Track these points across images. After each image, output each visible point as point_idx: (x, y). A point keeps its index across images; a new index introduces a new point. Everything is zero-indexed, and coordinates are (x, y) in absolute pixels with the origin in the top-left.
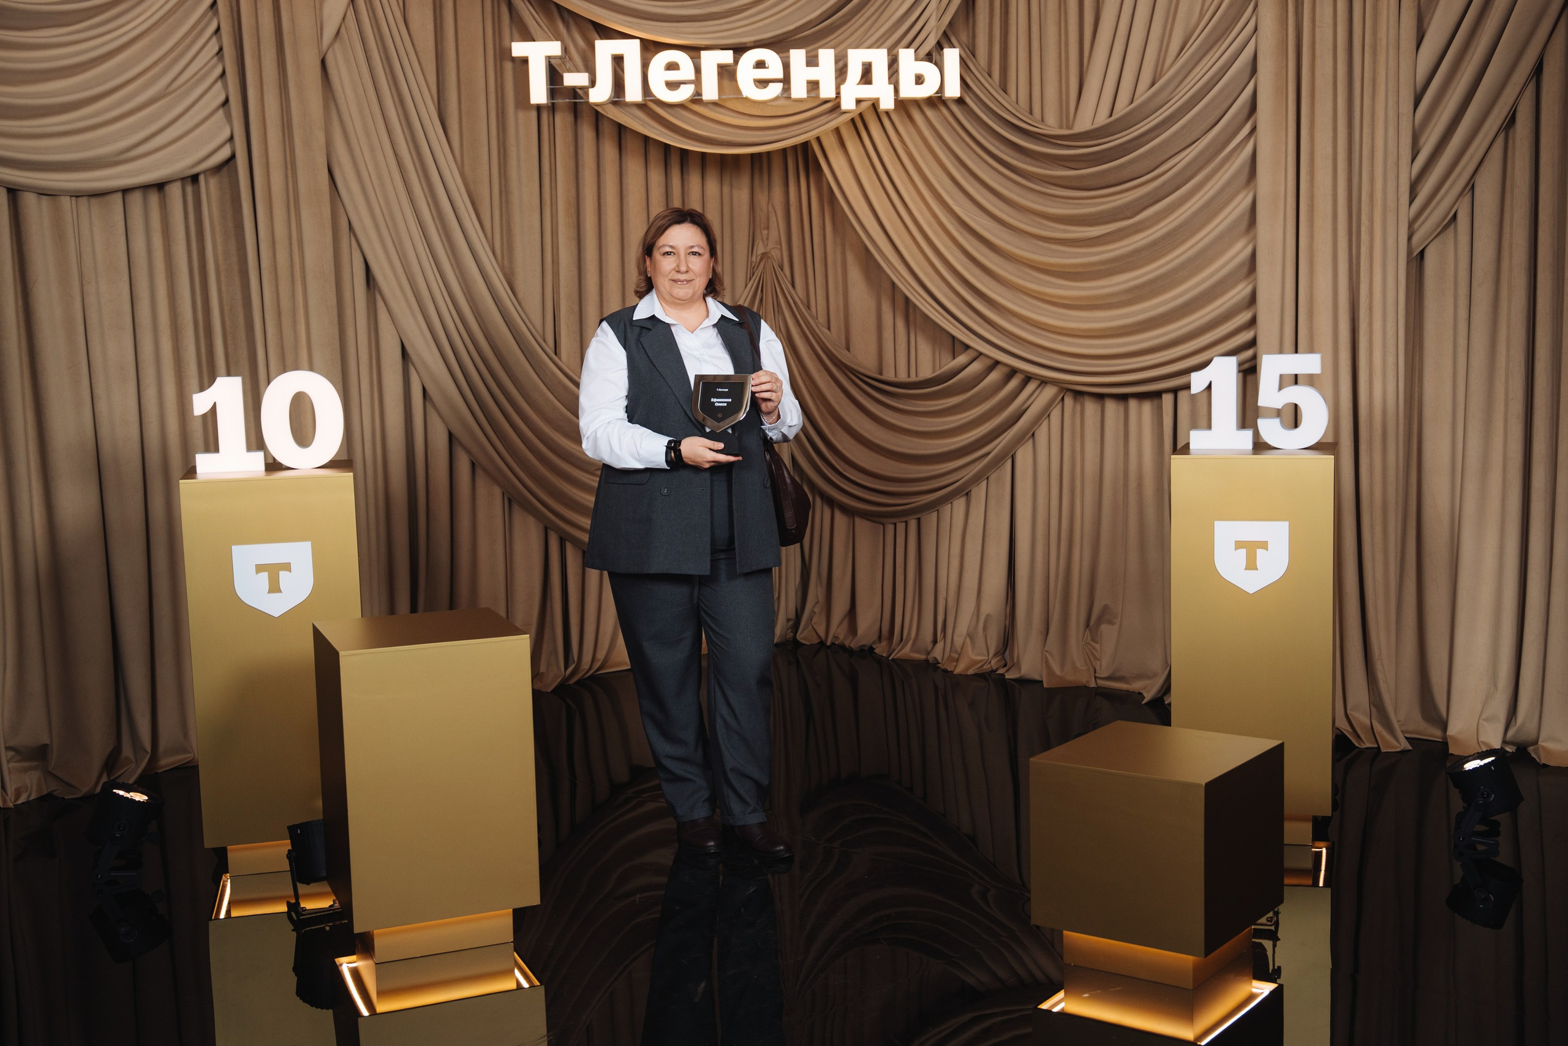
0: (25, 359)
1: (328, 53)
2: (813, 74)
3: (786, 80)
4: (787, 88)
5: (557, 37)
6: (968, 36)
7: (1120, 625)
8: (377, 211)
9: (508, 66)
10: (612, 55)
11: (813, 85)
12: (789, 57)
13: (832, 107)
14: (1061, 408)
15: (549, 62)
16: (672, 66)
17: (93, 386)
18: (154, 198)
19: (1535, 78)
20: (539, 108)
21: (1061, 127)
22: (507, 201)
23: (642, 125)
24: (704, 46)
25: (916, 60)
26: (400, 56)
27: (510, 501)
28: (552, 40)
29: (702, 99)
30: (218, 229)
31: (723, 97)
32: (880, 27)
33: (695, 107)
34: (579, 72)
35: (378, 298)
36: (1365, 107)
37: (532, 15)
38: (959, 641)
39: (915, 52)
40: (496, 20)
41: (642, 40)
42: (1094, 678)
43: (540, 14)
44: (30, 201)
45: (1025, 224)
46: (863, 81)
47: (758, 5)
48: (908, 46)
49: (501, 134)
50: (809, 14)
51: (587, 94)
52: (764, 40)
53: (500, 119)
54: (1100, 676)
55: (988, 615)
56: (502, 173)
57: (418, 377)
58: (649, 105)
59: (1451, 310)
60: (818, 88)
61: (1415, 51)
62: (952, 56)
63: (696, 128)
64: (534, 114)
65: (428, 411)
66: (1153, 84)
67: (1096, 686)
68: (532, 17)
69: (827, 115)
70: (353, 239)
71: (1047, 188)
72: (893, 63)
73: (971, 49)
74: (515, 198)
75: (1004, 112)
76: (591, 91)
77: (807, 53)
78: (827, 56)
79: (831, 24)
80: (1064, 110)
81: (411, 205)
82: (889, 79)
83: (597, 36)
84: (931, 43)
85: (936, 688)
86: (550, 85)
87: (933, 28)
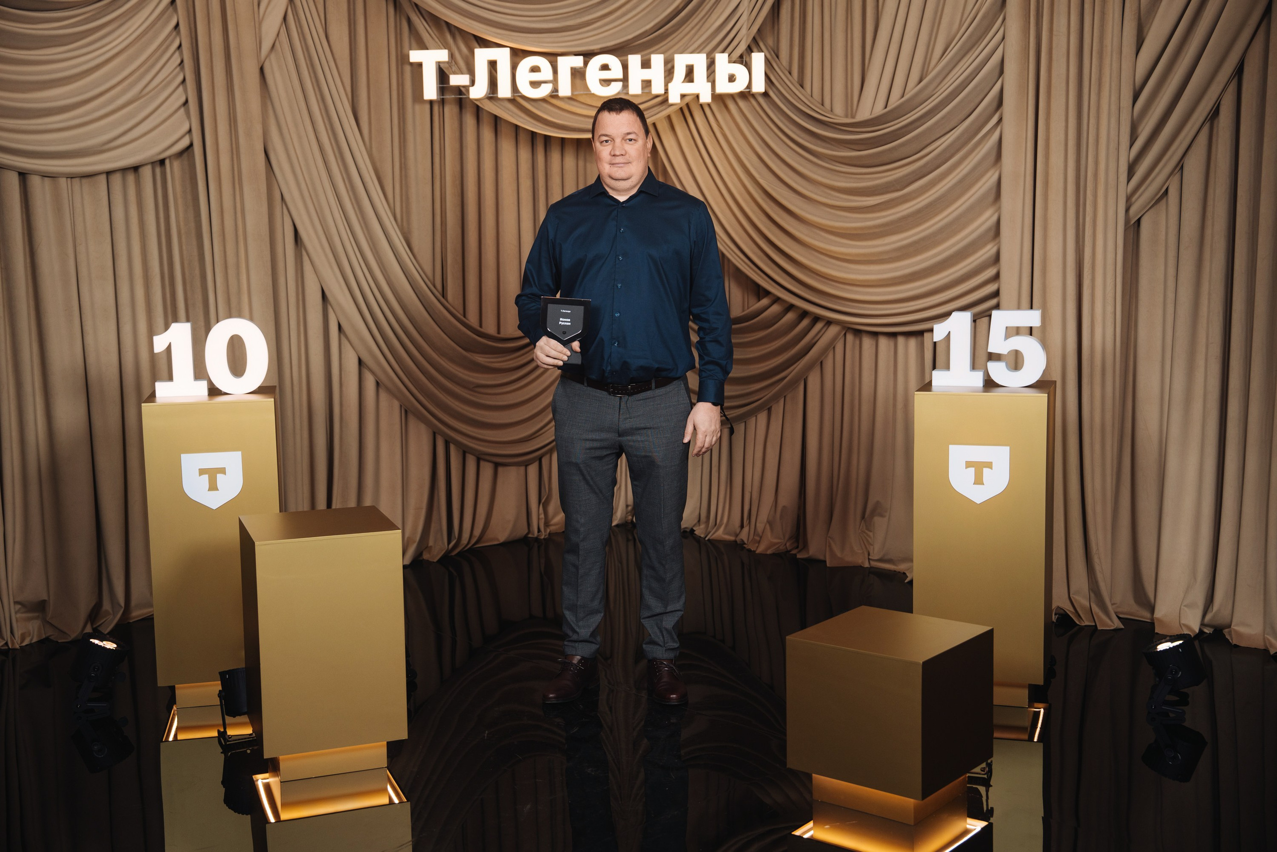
0: (32, 303)
1: (265, 63)
2: (646, 74)
3: (625, 80)
4: (626, 86)
5: (445, 46)
6: (774, 41)
7: (889, 518)
8: (303, 186)
9: (408, 69)
10: (488, 61)
11: (647, 84)
12: (627, 60)
13: (662, 100)
14: (843, 342)
15: (439, 66)
16: (535, 69)
17: (83, 324)
18: (131, 178)
19: (1237, 77)
20: (431, 102)
21: (847, 116)
22: (406, 176)
23: (512, 116)
24: (560, 53)
25: (729, 63)
26: (322, 63)
27: (406, 412)
28: (442, 49)
29: (558, 95)
30: (180, 201)
31: (576, 93)
32: (702, 35)
33: (554, 101)
34: (462, 74)
35: (304, 253)
36: (1092, 103)
37: (426, 28)
38: (760, 527)
39: (729, 56)
40: (398, 31)
41: (511, 48)
42: (867, 560)
43: (432, 27)
44: (35, 182)
45: (816, 194)
46: (687, 79)
47: (605, 19)
48: (723, 52)
49: (402, 123)
50: (645, 26)
51: (468, 91)
52: (608, 47)
53: (401, 111)
54: (872, 558)
55: (784, 507)
56: (402, 153)
57: (334, 315)
58: (517, 100)
59: (1162, 268)
60: (650, 85)
61: (1135, 56)
62: (758, 59)
63: (553, 117)
64: (428, 107)
65: (342, 341)
66: (920, 81)
67: (869, 566)
68: (425, 31)
69: (659, 107)
70: (284, 207)
71: (834, 165)
72: (711, 65)
73: (776, 51)
74: (412, 173)
75: (802, 105)
76: (471, 89)
77: (641, 57)
78: (658, 60)
79: (662, 33)
80: (849, 102)
81: (329, 180)
82: (707, 78)
83: (476, 45)
84: (742, 48)
85: (743, 564)
86: (440, 84)
87: (743, 37)
